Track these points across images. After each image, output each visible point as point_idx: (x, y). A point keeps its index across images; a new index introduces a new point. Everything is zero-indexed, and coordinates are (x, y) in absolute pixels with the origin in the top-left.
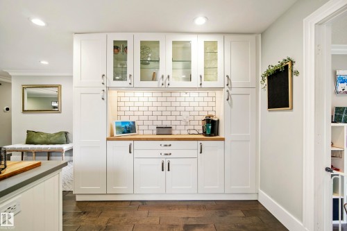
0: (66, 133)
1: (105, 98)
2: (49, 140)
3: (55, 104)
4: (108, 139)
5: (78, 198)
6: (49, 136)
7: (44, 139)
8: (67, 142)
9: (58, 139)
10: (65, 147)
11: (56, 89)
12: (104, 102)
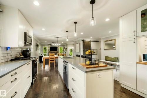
0: (118, 58)
1: (136, 42)
2: (111, 60)
3: (114, 47)
4: (137, 63)
5: (122, 85)
6: (112, 58)
7: (110, 60)
8: (118, 61)
9: (115, 60)
10: (117, 64)
11: (114, 41)
12: (135, 44)
